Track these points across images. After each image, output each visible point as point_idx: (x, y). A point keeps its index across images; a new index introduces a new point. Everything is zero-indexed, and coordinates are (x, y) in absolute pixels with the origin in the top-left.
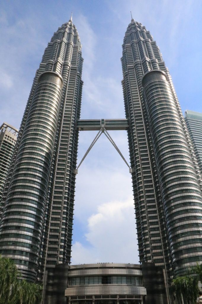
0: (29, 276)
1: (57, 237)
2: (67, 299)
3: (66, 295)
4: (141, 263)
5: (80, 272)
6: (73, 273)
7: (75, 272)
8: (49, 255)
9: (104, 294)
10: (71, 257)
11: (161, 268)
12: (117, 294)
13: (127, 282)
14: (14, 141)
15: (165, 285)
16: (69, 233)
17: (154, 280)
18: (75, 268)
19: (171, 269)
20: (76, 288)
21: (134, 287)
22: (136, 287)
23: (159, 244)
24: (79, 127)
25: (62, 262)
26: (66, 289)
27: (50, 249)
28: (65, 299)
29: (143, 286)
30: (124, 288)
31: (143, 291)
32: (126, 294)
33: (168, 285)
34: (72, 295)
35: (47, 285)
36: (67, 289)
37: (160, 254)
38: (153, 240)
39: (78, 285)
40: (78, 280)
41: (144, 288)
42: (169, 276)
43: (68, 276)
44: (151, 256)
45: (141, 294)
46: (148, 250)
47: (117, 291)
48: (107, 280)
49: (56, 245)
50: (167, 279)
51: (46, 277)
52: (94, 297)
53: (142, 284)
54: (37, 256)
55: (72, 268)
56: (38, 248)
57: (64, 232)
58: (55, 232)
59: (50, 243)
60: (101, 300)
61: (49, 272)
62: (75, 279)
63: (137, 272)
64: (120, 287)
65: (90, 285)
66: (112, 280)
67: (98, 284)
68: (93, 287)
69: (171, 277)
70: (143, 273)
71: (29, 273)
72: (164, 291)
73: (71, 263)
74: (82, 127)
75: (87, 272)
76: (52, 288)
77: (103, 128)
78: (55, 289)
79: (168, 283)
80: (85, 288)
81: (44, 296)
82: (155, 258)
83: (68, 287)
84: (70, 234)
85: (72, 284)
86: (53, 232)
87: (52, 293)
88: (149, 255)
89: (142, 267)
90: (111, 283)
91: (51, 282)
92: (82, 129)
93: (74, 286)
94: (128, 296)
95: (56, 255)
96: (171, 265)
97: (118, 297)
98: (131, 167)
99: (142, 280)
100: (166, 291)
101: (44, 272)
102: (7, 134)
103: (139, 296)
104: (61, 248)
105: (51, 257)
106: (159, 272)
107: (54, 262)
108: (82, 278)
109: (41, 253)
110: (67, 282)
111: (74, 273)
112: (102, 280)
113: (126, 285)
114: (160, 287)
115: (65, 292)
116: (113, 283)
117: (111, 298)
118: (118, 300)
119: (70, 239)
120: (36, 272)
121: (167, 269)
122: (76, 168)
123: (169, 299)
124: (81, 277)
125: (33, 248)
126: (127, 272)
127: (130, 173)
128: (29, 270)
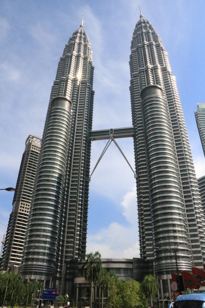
14: (38, 149)
24: (92, 138)
35: (65, 274)
51: (65, 268)
74: (94, 137)
77: (111, 137)
81: (64, 282)
91: (68, 271)
92: (94, 139)
95: (72, 251)
98: (135, 173)
101: (63, 265)
102: (33, 145)
107: (70, 257)
122: (90, 176)
127: (135, 178)
128: (49, 265)
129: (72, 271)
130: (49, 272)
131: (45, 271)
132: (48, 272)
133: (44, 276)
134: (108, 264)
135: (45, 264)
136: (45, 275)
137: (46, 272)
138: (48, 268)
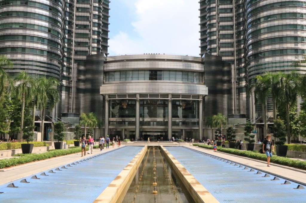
0: (49, 70)
1: (87, 19)
2: (103, 98)
3: (101, 93)
4: (204, 56)
5: (119, 65)
6: (110, 66)
7: (113, 64)
8: (79, 44)
9: (151, 92)
10: (109, 46)
11: (229, 63)
12: (170, 93)
13: (182, 79)
15: (232, 84)
16: (104, 13)
17: (219, 77)
18: (113, 60)
19: (243, 65)
20: (114, 85)
21: (191, 85)
22: (194, 85)
23: (229, 32)
25: (95, 53)
26: (101, 86)
27: (78, 35)
28: (102, 98)
29: (204, 84)
30: (179, 86)
31: (203, 90)
32: (181, 94)
33: (236, 85)
34: (110, 92)
35: (76, 82)
36: (103, 85)
37: (230, 45)
38: (222, 26)
39: (117, 81)
40: (117, 75)
41: (206, 86)
42: (239, 74)
43: (104, 70)
44: (217, 47)
45: (201, 93)
46: (214, 40)
47: (169, 90)
48: (156, 75)
49: (87, 29)
50: (236, 77)
51: (76, 71)
52: (138, 96)
53: (202, 82)
54: (58, 44)
55: (109, 59)
56: (58, 33)
57: (96, 13)
58: (84, 12)
59: (77, 27)
60: (148, 99)
61: (79, 65)
62: (112, 73)
63: (197, 67)
64: (173, 84)
65: (132, 81)
66: (162, 75)
67: (145, 80)
68: (137, 84)
69: (241, 75)
70: (204, 69)
71: (49, 66)
72: (229, 92)
73: (108, 54)
75: (129, 64)
76: (85, 85)
78: (89, 86)
79: (236, 82)
80: (126, 85)
81: (74, 94)
82: (222, 50)
83: (104, 83)
84: (106, 16)
85: (110, 80)
86: (82, 12)
87: (85, 91)
88: (214, 46)
89: (203, 61)
90: (161, 80)
91: (82, 77)
93: (113, 82)
94: (184, 96)
95: (87, 43)
96: (243, 60)
97: (170, 96)
99: (202, 77)
100: (232, 91)
101: (72, 66)
103: (198, 96)
104: (94, 34)
105: (80, 46)
106: (226, 69)
107: (84, 53)
108: (124, 73)
109: (66, 40)
110: (103, 77)
111: (112, 67)
112: (150, 76)
113: (181, 82)
114: (225, 86)
115: (99, 89)
116: (164, 79)
117: (160, 97)
118: (170, 100)
119: (105, 22)
120: (60, 65)
121: (237, 65)
123: (235, 101)
124: (121, 71)
125: (52, 32)
126: (183, 66)
129: (89, 76)
131: (44, 71)
134: (154, 62)
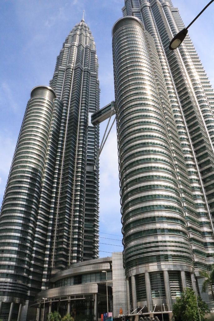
77: (113, 111)
128: (14, 282)
130: (15, 291)
131: (9, 289)
132: (12, 291)
133: (6, 297)
135: (9, 280)
136: (8, 296)
137: (10, 291)
138: (13, 285)
